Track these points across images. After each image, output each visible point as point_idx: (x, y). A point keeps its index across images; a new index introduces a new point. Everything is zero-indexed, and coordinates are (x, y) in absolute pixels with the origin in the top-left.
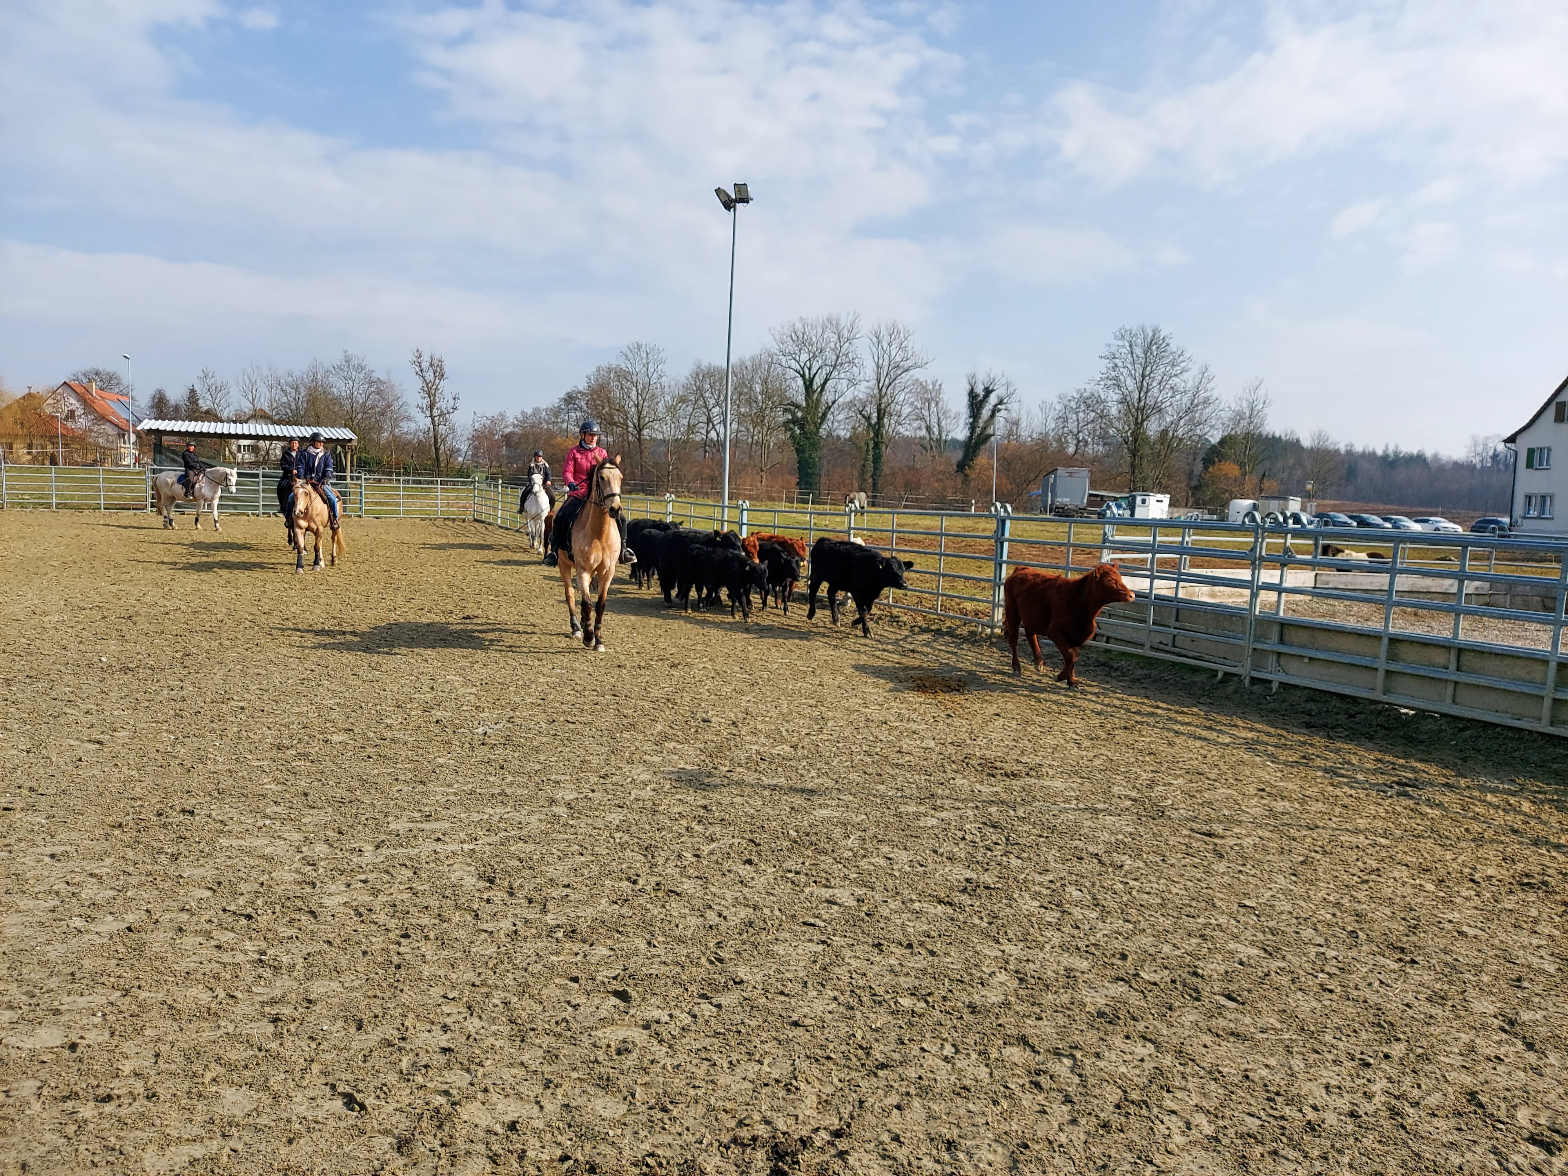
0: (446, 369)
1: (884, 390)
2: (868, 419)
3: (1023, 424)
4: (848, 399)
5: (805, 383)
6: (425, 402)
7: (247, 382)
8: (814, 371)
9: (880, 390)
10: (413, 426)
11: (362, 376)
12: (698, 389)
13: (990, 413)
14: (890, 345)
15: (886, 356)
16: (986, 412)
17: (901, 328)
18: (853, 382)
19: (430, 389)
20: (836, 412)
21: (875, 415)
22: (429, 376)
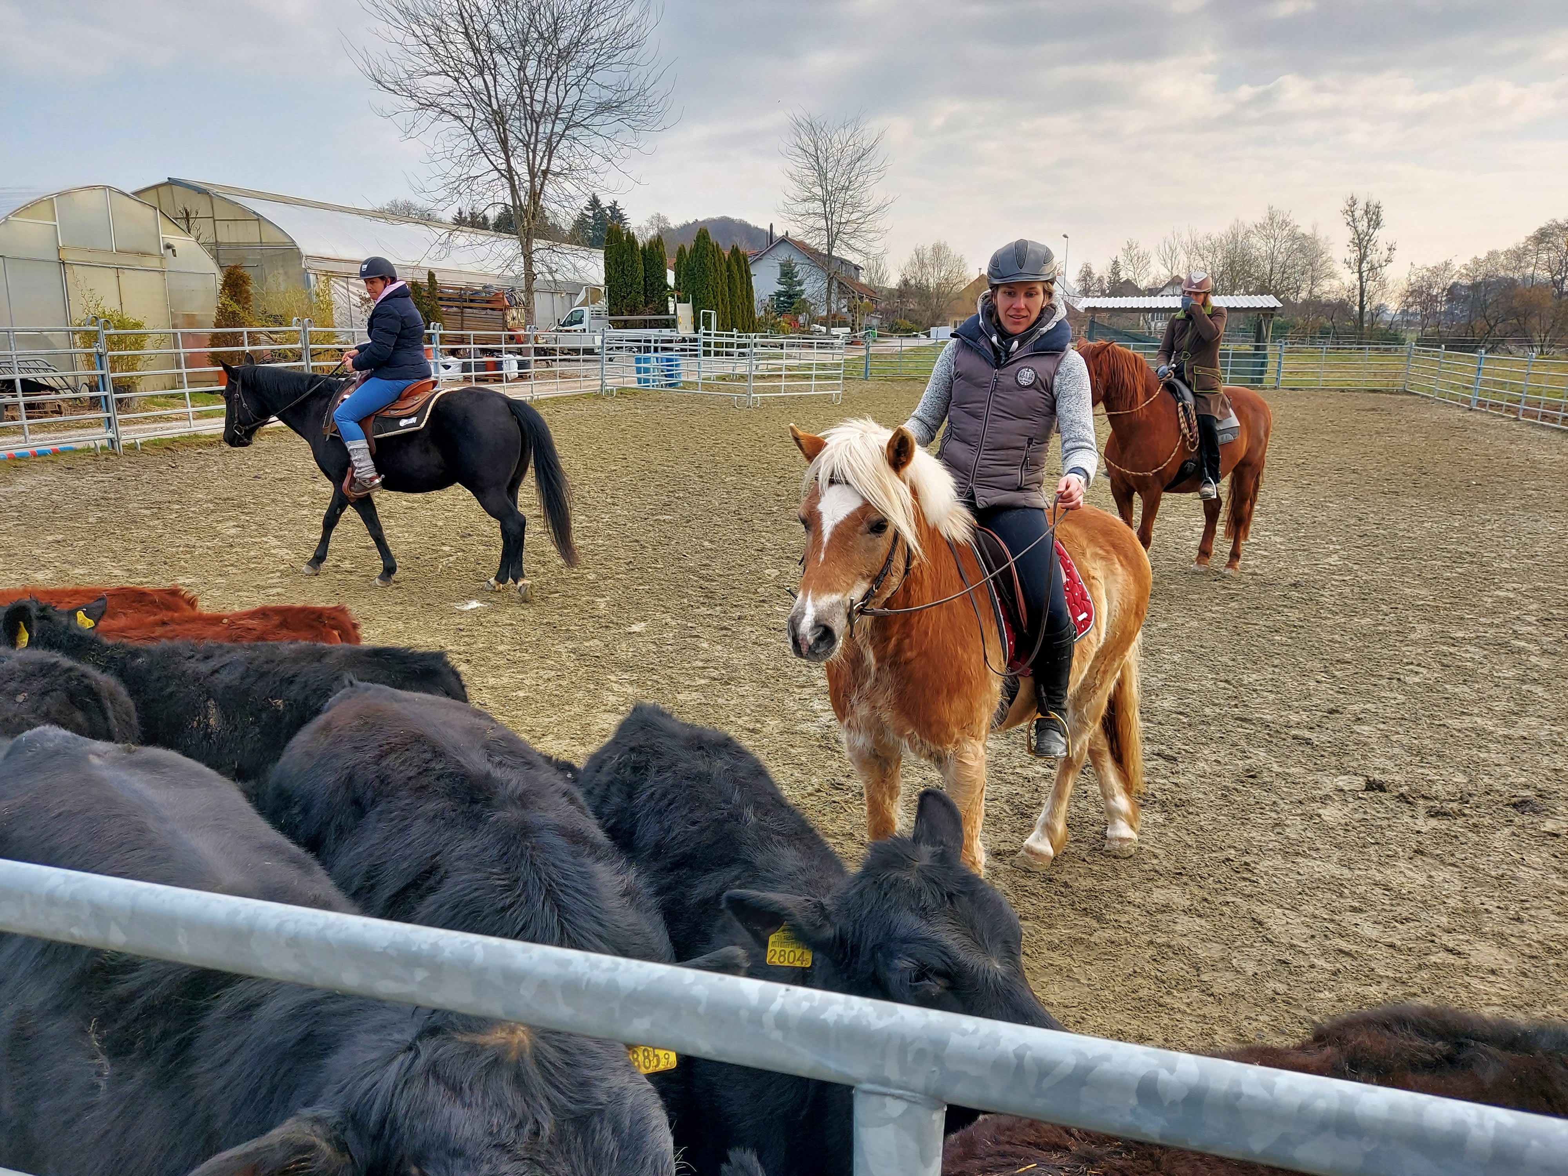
0: (1384, 215)
6: (1355, 255)
7: (1168, 250)
10: (1336, 283)
11: (1285, 233)
19: (1361, 241)
22: (1363, 226)
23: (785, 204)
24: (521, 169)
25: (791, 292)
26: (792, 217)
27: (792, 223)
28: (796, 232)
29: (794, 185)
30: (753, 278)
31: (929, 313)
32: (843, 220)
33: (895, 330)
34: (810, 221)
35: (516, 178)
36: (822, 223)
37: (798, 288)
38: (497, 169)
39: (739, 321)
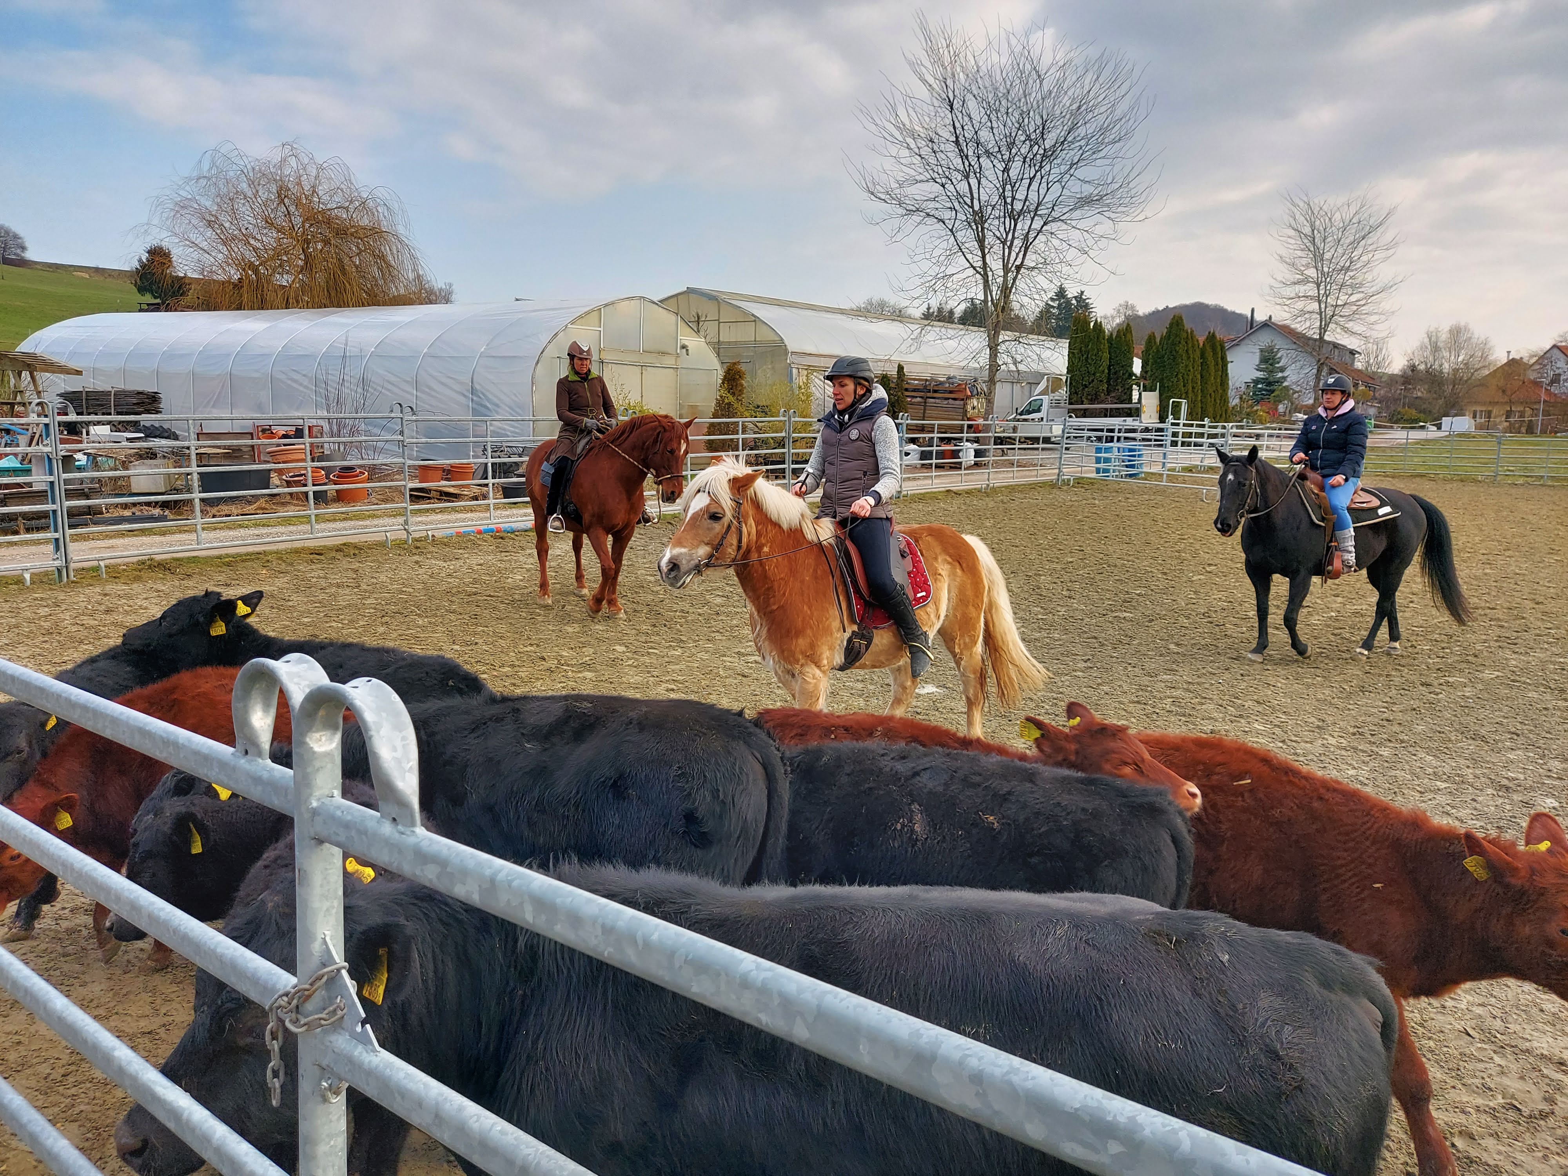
23: (1271, 287)
24: (995, 265)
25: (1271, 379)
26: (1279, 301)
27: (1278, 307)
28: (1281, 316)
29: (1283, 267)
30: (1229, 365)
31: (1441, 402)
32: (1340, 302)
33: (1396, 419)
34: (1300, 305)
35: (990, 274)
36: (1315, 306)
37: (1280, 375)
38: (972, 266)
39: (1210, 410)
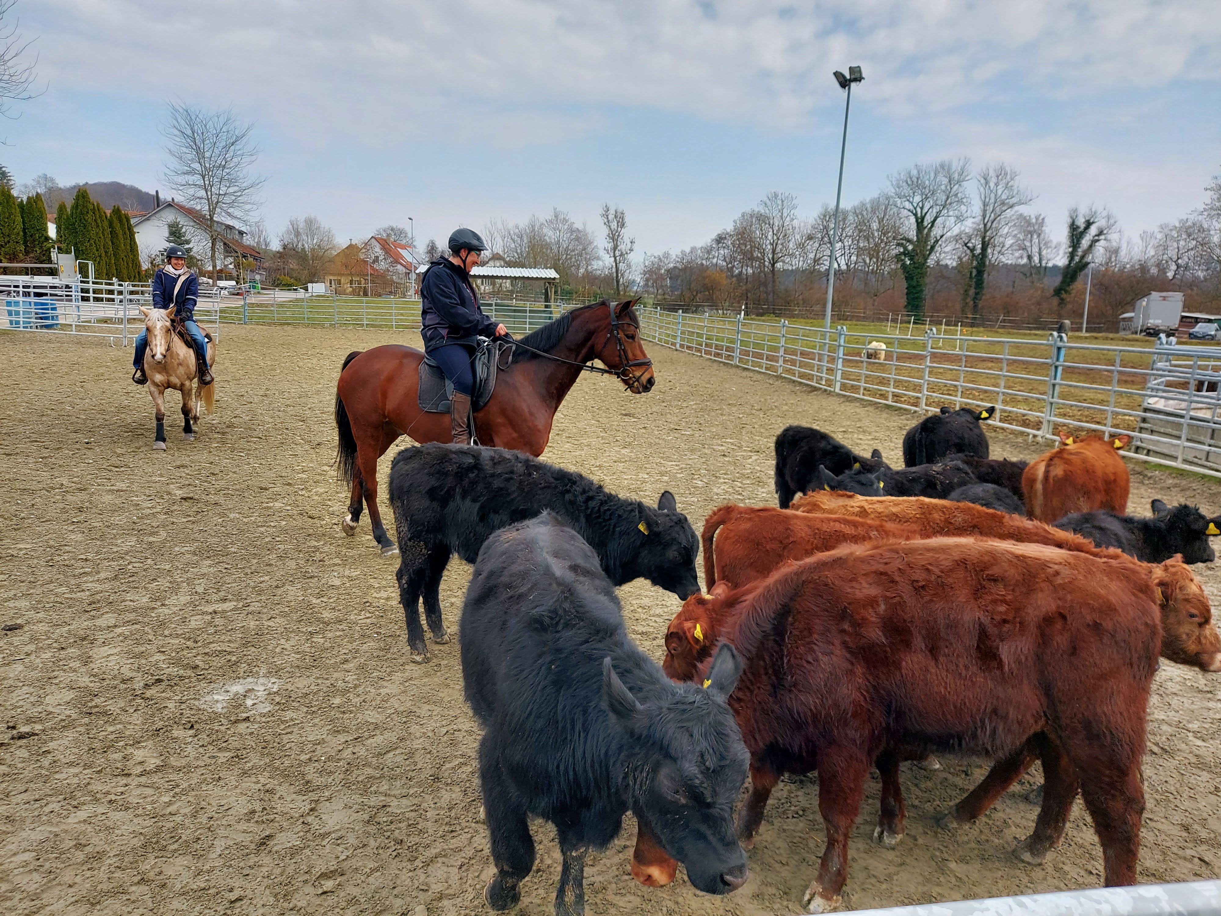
0: (626, 219)
1: (989, 224)
2: (972, 250)
3: (1123, 253)
4: (955, 233)
5: (917, 221)
6: (611, 245)
8: (924, 212)
9: (985, 225)
10: (601, 264)
11: (566, 227)
12: (825, 227)
13: (1089, 243)
14: (997, 185)
15: (993, 196)
16: (1085, 242)
17: (1008, 170)
18: (960, 219)
19: (614, 235)
20: (944, 245)
21: (980, 246)
22: (614, 225)
23: (165, 174)
26: (175, 186)
27: (176, 191)
28: (180, 199)
29: (173, 159)
30: (136, 235)
31: (306, 272)
32: (221, 192)
33: (277, 284)
34: (191, 191)
36: (203, 193)
